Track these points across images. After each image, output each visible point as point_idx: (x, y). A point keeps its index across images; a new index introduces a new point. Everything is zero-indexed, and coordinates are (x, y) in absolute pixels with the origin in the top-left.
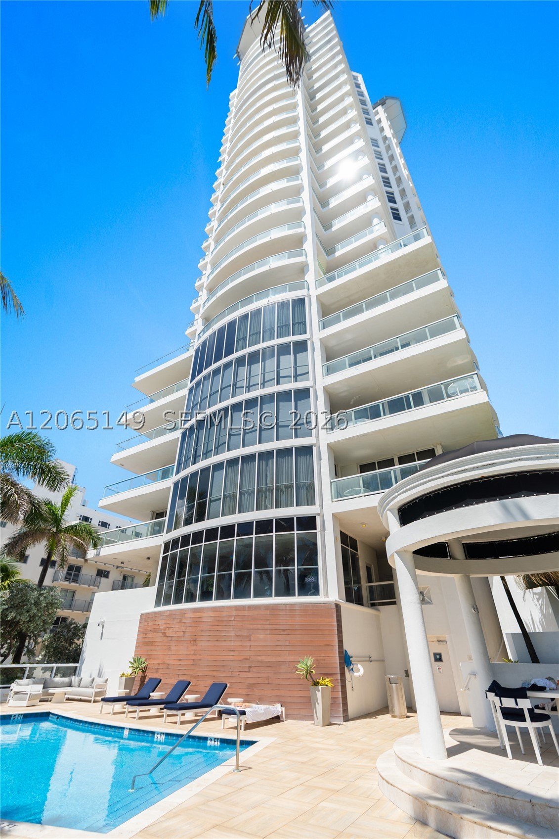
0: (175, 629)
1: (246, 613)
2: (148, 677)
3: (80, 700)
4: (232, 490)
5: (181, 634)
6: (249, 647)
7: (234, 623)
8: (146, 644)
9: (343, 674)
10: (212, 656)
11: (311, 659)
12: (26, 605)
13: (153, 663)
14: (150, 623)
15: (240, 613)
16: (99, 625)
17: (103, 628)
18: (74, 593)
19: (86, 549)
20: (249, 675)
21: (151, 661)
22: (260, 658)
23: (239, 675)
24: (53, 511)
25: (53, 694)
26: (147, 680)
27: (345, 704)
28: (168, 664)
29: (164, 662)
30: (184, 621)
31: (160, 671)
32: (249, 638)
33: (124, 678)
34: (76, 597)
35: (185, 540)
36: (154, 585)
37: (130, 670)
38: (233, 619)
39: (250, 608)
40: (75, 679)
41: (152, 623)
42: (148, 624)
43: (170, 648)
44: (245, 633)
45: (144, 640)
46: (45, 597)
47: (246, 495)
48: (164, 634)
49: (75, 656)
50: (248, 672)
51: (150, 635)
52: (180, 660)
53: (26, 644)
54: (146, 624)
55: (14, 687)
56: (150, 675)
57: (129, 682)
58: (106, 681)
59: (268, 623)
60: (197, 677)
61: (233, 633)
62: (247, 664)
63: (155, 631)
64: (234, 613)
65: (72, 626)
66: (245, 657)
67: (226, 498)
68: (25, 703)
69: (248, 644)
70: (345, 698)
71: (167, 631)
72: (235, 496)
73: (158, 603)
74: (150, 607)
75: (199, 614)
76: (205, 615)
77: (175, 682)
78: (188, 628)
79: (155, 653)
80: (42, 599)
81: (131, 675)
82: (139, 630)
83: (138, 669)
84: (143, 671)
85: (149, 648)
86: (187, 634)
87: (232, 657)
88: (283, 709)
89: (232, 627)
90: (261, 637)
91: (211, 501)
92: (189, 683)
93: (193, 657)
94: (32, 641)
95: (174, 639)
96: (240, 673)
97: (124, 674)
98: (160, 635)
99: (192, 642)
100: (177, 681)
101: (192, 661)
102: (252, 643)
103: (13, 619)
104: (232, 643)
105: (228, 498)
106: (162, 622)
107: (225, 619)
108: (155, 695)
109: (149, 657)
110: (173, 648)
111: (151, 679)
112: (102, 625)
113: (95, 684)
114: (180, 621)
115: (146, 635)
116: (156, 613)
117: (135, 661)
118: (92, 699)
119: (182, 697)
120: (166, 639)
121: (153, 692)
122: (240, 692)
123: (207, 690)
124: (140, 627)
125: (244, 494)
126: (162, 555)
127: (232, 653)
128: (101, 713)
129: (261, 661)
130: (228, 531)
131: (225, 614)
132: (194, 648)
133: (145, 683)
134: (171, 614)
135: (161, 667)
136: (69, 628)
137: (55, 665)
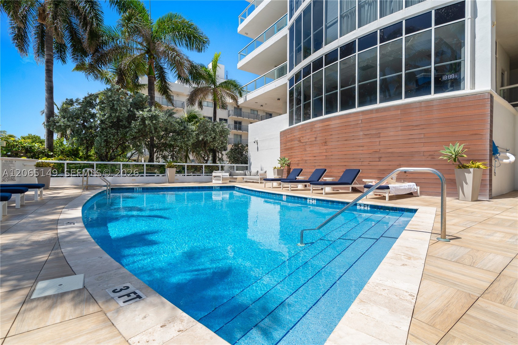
0: (308, 137)
1: (374, 115)
2: (292, 169)
3: (253, 182)
4: (350, 7)
5: (314, 139)
6: (378, 143)
7: (361, 125)
8: (287, 149)
9: (491, 161)
10: (342, 152)
11: (460, 145)
12: (208, 131)
13: (294, 161)
14: (288, 136)
15: (367, 117)
16: (254, 143)
17: (257, 144)
18: (241, 136)
19: (237, 99)
20: (379, 163)
21: (293, 159)
22: (390, 150)
23: (369, 163)
24: (208, 72)
25: (236, 179)
26: (291, 170)
27: (491, 185)
28: (306, 160)
29: (302, 159)
30: (314, 130)
31: (300, 165)
32: (378, 135)
33: (276, 170)
34: (243, 138)
35: (307, 70)
36: (286, 113)
37: (279, 166)
38: (360, 122)
39: (378, 110)
40: (247, 172)
41: (289, 136)
42: (286, 137)
43: (305, 149)
44: (374, 132)
45: (285, 148)
46: (217, 126)
47: (366, 7)
48: (300, 141)
49: (245, 161)
50: (379, 161)
51: (289, 144)
52: (315, 157)
53: (217, 155)
54: (285, 137)
55: (214, 174)
56: (293, 167)
57: (280, 171)
58: (266, 172)
59: (399, 121)
60: (330, 167)
61: (361, 133)
62: (377, 155)
63: (292, 140)
64: (361, 117)
65: (240, 145)
66: (375, 150)
67: (343, 18)
68: (221, 182)
69: (377, 140)
70: (491, 180)
71: (301, 138)
72: (353, 13)
73: (291, 123)
74: (286, 126)
75: (327, 123)
76: (333, 122)
77: (313, 170)
78: (319, 134)
79: (295, 154)
80: (215, 127)
81: (280, 168)
82: (280, 143)
83: (285, 164)
84: (288, 166)
85: (289, 152)
86: (318, 139)
87: (361, 151)
88: (418, 188)
89: (360, 128)
90: (392, 134)
91: (327, 28)
92: (326, 170)
93: (326, 154)
94: (220, 154)
95: (307, 143)
96: (369, 162)
97: (276, 167)
98: (297, 142)
99: (323, 144)
100: (314, 170)
101: (325, 157)
102: (381, 139)
103: (203, 139)
104: (361, 141)
105: (345, 18)
106: (297, 134)
107: (353, 123)
108: (300, 178)
109: (291, 157)
110: (308, 149)
111: (294, 169)
112: (256, 142)
113: (259, 174)
114: (311, 130)
115: (286, 144)
116: (290, 129)
117: (281, 159)
118: (259, 181)
119: (321, 179)
120: (301, 144)
121: (298, 176)
122: (371, 175)
123: (341, 174)
124: (281, 140)
125: (364, 6)
126: (288, 90)
127: (361, 148)
128: (265, 187)
129: (392, 153)
130: (348, 49)
131: (351, 119)
132: (325, 147)
133: (291, 172)
134: (303, 127)
135: (301, 162)
136: (238, 146)
137: (235, 165)
